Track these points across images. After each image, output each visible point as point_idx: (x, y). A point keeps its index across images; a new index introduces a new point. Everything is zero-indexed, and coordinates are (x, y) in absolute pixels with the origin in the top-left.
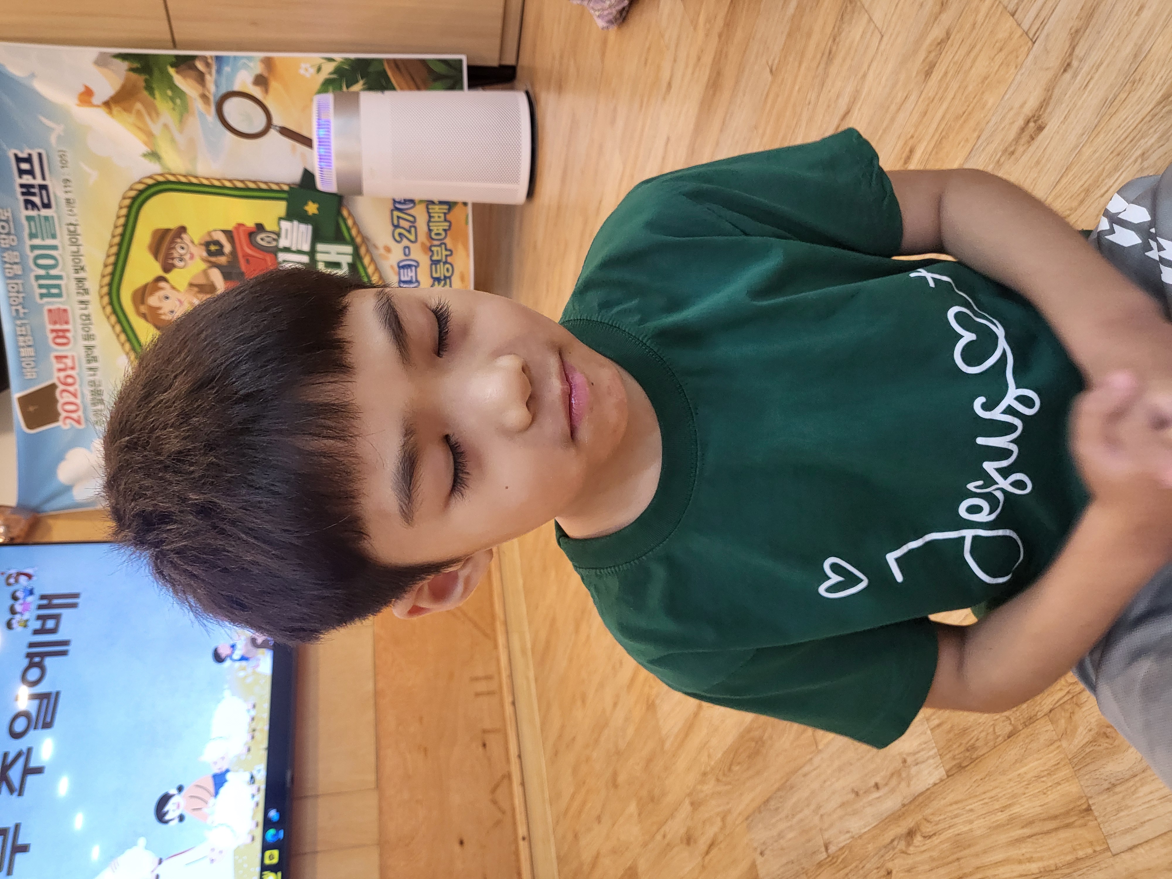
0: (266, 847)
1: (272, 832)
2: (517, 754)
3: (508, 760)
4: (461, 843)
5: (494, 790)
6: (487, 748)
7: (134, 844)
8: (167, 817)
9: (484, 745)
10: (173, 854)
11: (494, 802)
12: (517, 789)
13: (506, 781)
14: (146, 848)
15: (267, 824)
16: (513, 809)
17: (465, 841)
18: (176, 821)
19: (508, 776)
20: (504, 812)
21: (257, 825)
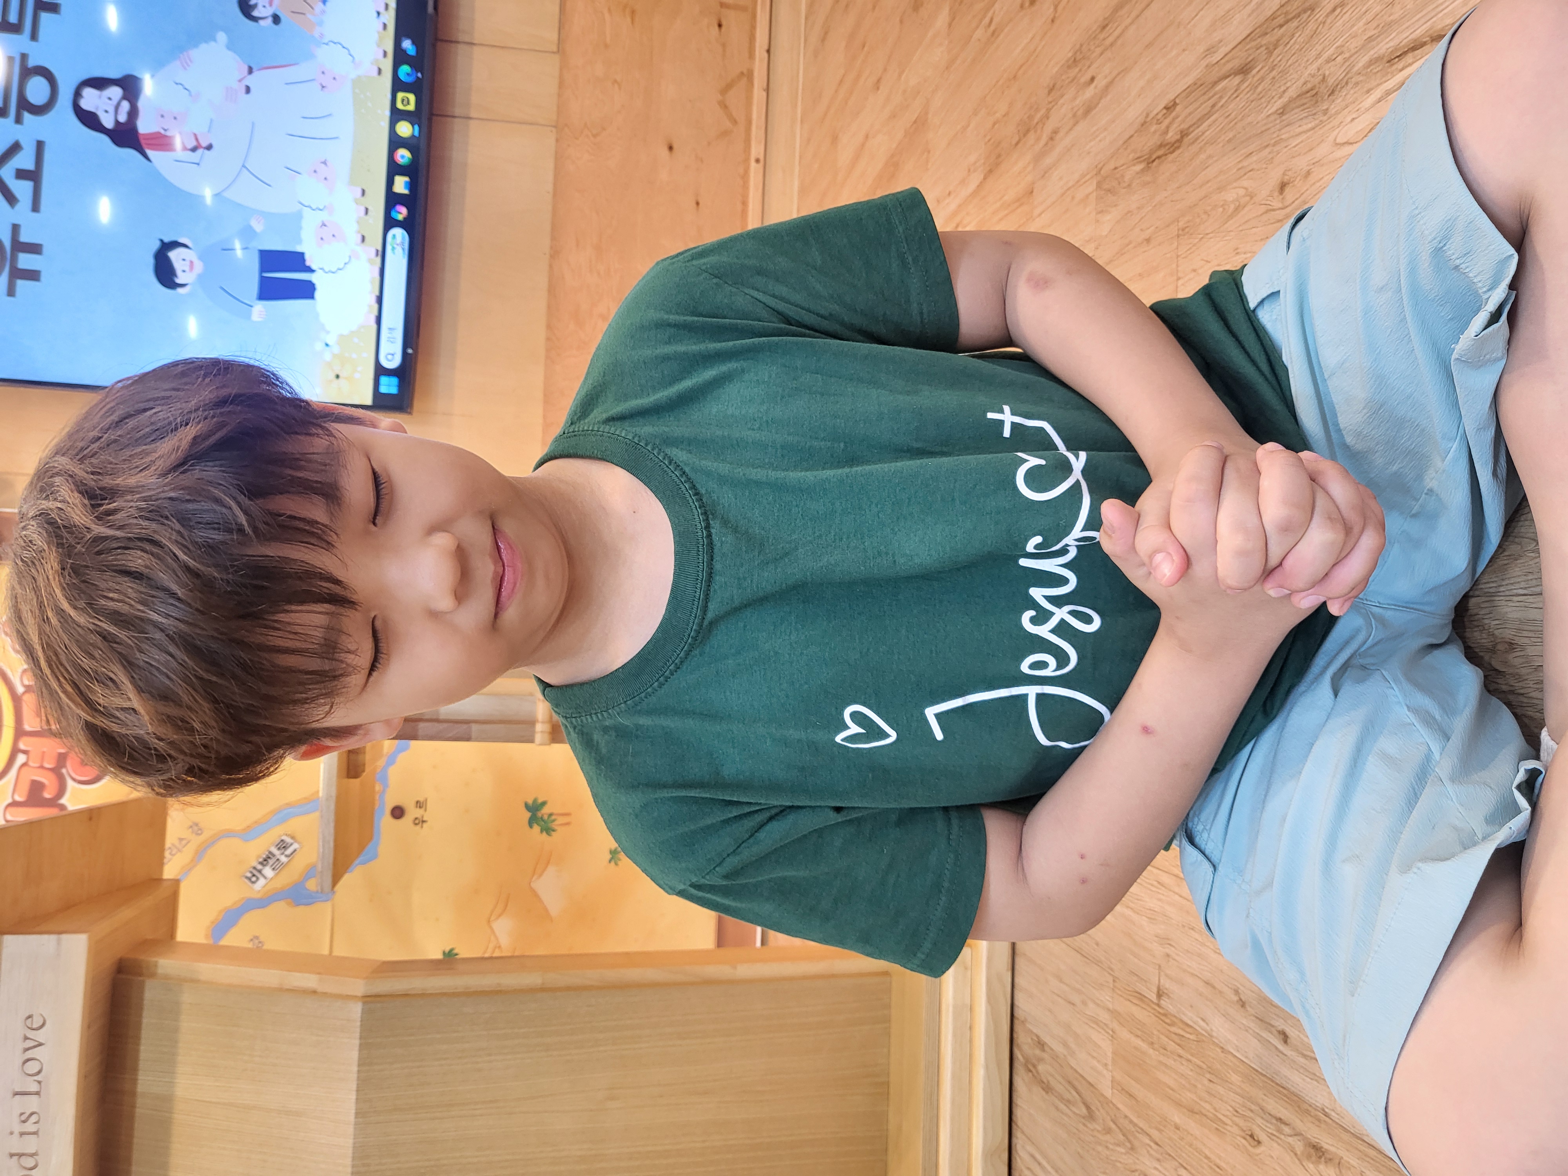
0: (398, 85)
1: (405, 69)
2: (766, 47)
3: (751, 55)
4: (671, 148)
5: (725, 91)
6: (723, 29)
7: (211, 38)
8: (255, 13)
9: (720, 26)
10: (265, 65)
11: (724, 106)
12: (758, 94)
13: (744, 80)
14: (229, 48)
15: (400, 57)
16: (749, 122)
17: (675, 146)
18: (270, 21)
19: (749, 75)
20: (735, 122)
21: (385, 54)
